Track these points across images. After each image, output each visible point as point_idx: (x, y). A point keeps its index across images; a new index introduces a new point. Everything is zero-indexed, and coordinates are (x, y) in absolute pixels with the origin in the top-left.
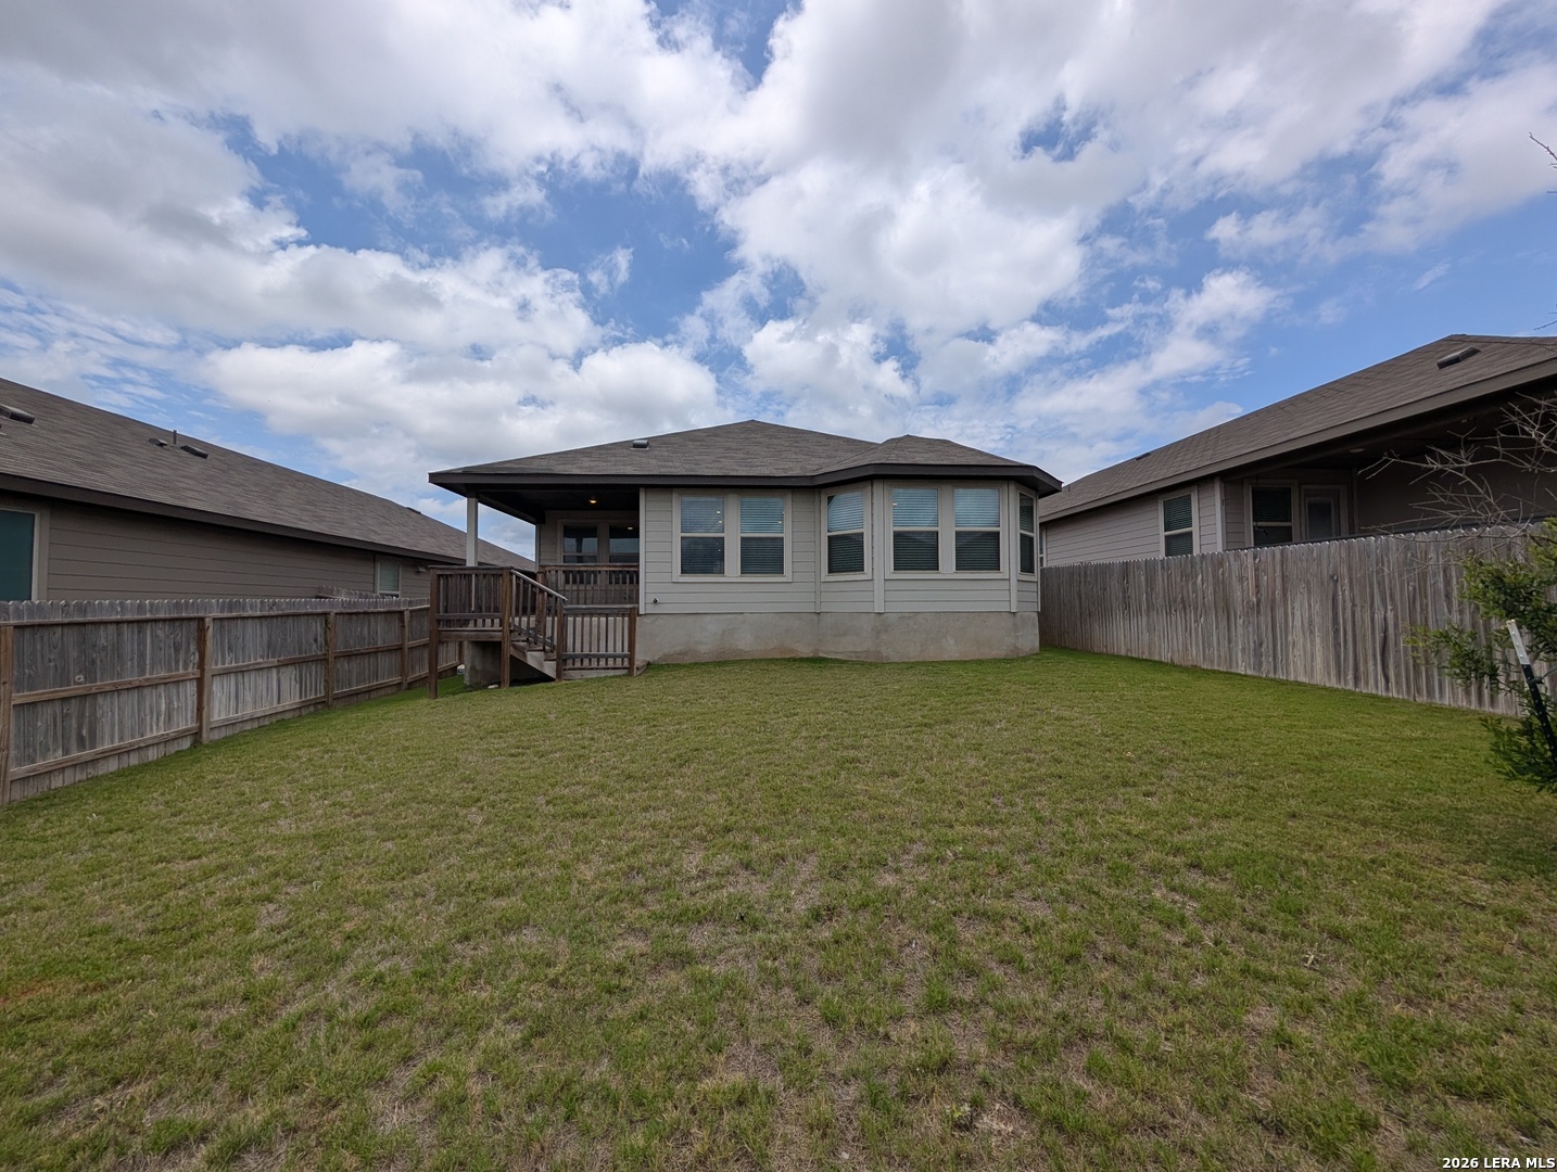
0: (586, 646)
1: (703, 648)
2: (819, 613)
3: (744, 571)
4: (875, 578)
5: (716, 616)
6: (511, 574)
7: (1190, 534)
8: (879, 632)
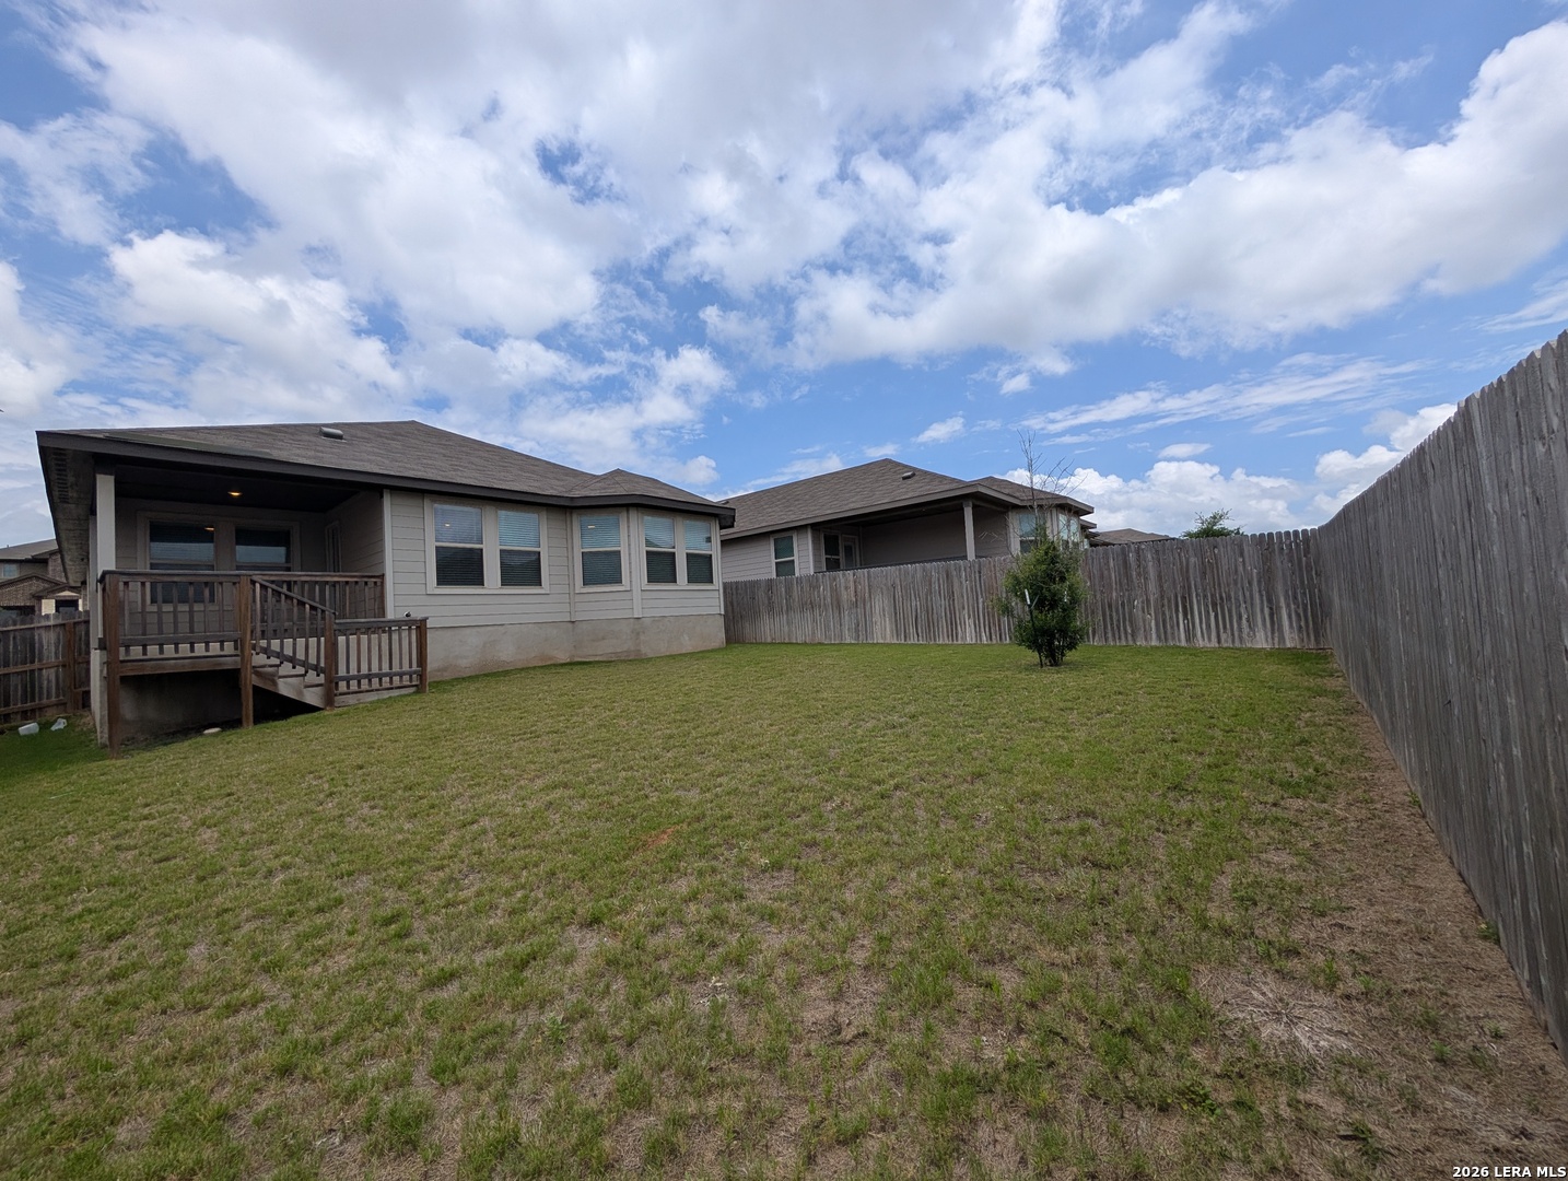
0: (353, 665)
1: (463, 663)
2: (574, 622)
3: (504, 583)
4: (632, 589)
5: (477, 629)
6: (253, 583)
7: (793, 561)
8: (638, 633)
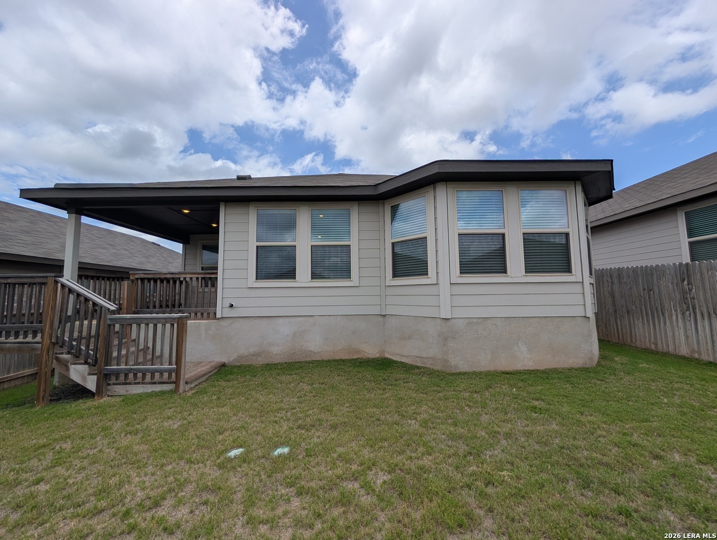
1: (275, 350)
2: (384, 316)
3: (315, 276)
4: (440, 282)
8: (446, 339)
